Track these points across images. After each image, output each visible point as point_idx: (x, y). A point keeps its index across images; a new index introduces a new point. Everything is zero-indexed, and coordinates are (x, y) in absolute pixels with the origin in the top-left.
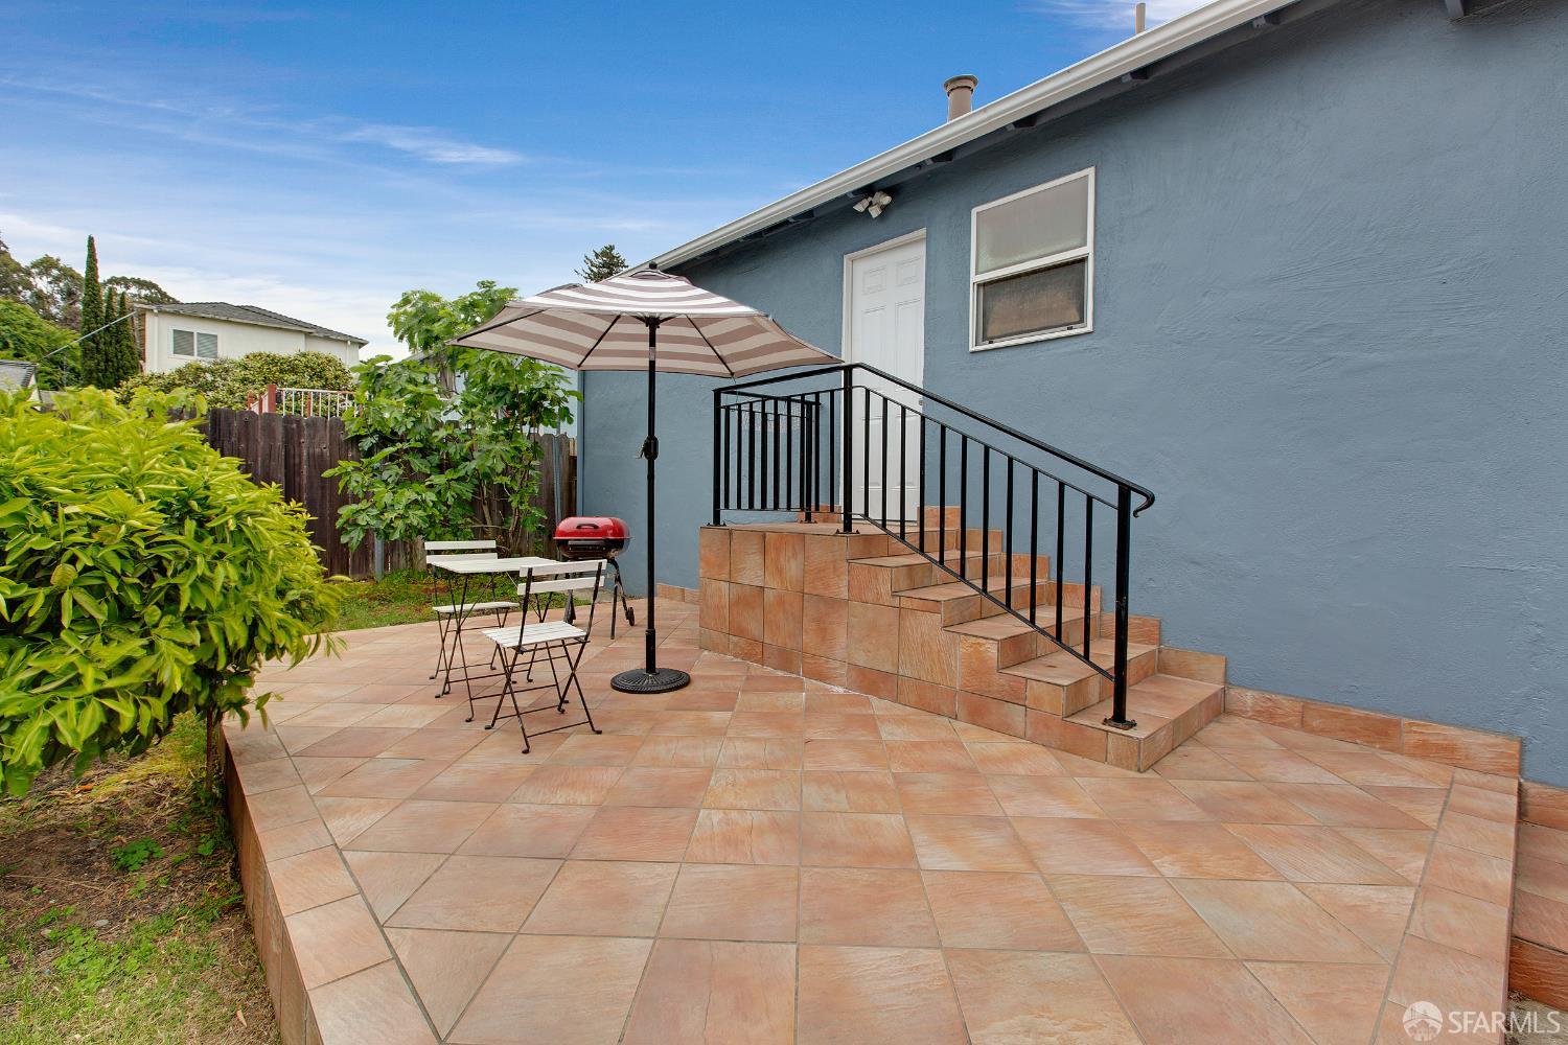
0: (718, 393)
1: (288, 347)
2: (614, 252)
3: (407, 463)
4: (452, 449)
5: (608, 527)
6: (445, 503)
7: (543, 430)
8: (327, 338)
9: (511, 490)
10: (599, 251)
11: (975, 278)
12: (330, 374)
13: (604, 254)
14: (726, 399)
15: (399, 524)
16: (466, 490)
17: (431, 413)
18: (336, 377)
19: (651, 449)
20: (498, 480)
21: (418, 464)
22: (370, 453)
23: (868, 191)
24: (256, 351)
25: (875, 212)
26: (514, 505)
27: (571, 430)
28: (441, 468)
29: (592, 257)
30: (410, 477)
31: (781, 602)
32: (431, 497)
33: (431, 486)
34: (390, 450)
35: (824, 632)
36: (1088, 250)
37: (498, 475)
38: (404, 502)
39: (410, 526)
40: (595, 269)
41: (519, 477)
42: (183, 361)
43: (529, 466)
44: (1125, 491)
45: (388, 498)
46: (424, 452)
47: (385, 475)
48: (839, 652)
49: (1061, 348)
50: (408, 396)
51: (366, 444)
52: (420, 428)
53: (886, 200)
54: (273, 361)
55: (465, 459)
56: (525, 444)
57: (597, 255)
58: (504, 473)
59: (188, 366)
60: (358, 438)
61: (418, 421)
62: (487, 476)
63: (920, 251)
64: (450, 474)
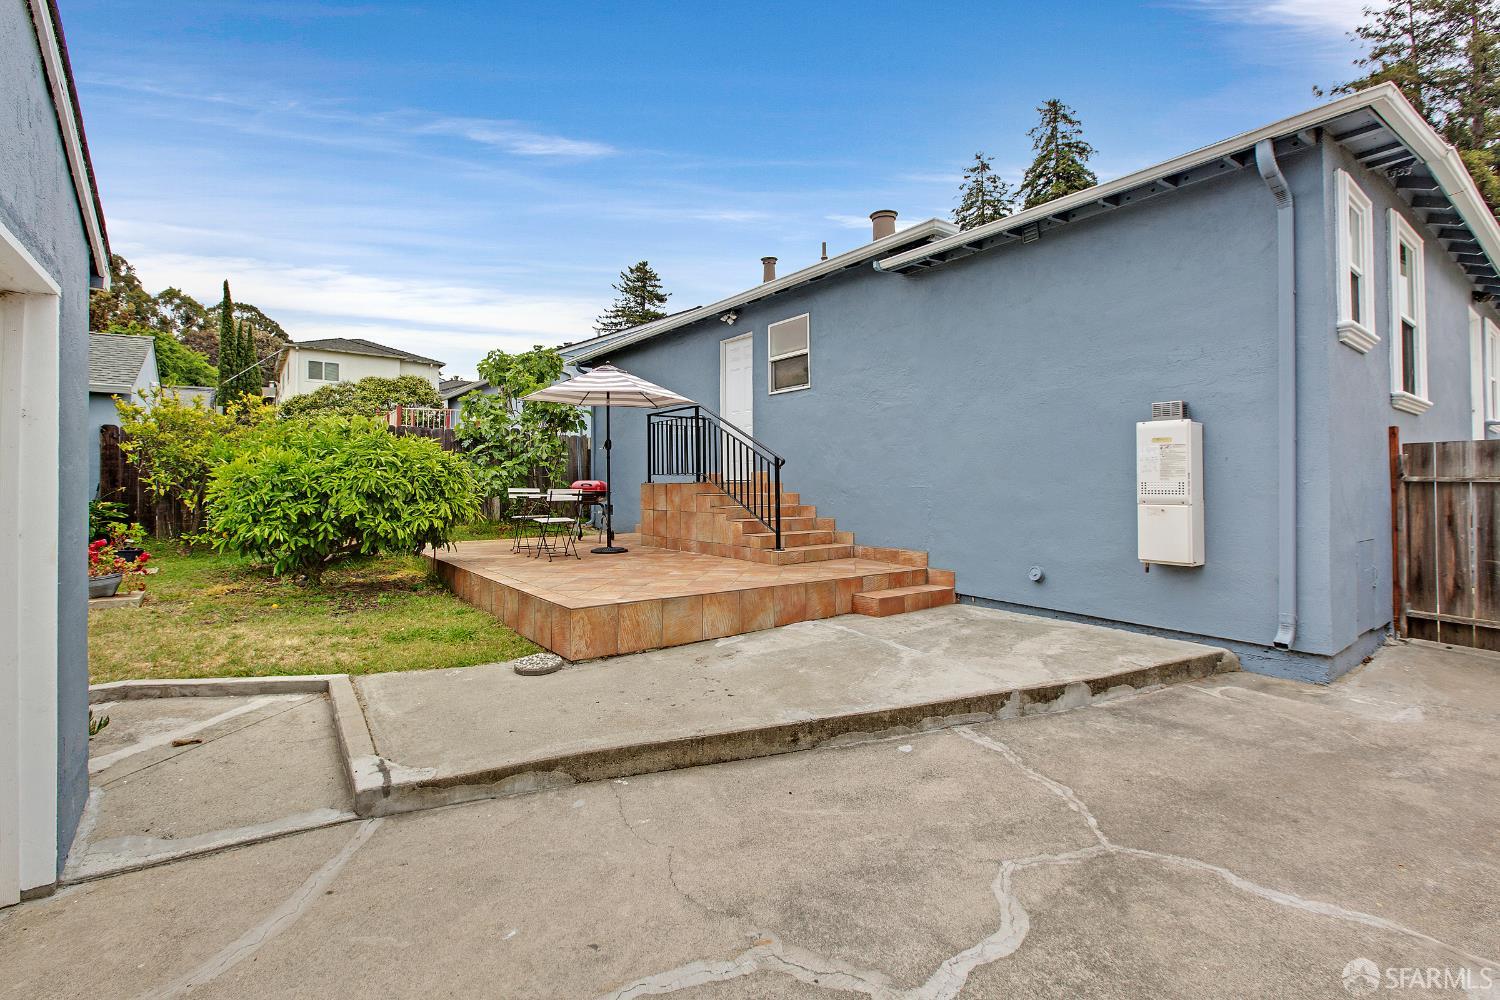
0: (649, 416)
1: (390, 372)
2: (648, 268)
3: (491, 454)
4: (515, 447)
5: (597, 486)
6: (512, 477)
7: (569, 433)
8: (415, 363)
9: (550, 470)
10: (633, 268)
11: (771, 359)
12: (421, 391)
13: (638, 269)
14: (654, 419)
15: (488, 488)
16: (524, 470)
17: (504, 425)
18: (426, 394)
19: (608, 445)
20: (542, 464)
21: (497, 455)
22: (468, 449)
23: (728, 311)
24: (369, 375)
25: (730, 322)
26: (551, 479)
27: (588, 433)
28: (510, 457)
29: (628, 272)
30: (493, 462)
31: (673, 515)
32: (504, 473)
33: (504, 468)
34: (482, 446)
35: (688, 529)
36: (807, 351)
37: (543, 460)
38: (490, 476)
39: (493, 489)
40: (631, 284)
41: (555, 462)
42: (317, 385)
43: (561, 456)
44: (777, 459)
45: (481, 474)
46: (501, 447)
47: (479, 461)
48: (694, 537)
49: (800, 395)
50: (492, 417)
51: (466, 444)
52: (498, 435)
53: (734, 317)
54: (382, 383)
55: (522, 452)
56: (557, 442)
57: (632, 271)
58: (546, 460)
59: (323, 389)
60: (461, 440)
61: (498, 430)
62: (536, 462)
63: (750, 341)
64: (515, 461)
